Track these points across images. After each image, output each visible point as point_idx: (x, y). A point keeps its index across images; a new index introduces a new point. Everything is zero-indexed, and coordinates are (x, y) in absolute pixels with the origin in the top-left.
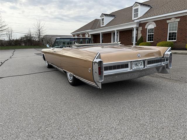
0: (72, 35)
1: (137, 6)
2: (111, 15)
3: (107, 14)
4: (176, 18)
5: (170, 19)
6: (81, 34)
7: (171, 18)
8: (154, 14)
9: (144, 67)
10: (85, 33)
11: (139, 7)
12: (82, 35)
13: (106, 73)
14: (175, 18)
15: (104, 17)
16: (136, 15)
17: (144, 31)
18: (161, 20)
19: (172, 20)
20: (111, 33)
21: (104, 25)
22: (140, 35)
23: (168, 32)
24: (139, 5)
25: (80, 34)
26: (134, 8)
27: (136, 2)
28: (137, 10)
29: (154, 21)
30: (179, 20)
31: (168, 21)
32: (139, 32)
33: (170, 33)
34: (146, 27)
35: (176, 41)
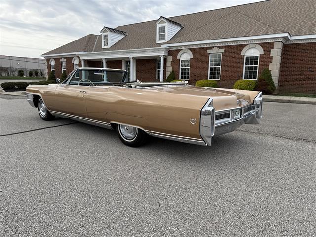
0: (44, 58)
1: (162, 22)
2: (119, 31)
3: (112, 29)
4: (220, 48)
5: (211, 48)
6: (65, 58)
7: (213, 47)
8: (190, 39)
9: (241, 117)
10: (73, 57)
11: (167, 25)
12: (65, 60)
13: (218, 123)
14: (218, 47)
15: (109, 33)
16: (162, 37)
17: (175, 63)
18: (200, 48)
19: (215, 50)
20: (122, 61)
21: (109, 47)
22: (170, 69)
23: (210, 67)
24: (167, 22)
25: (61, 58)
26: (158, 26)
27: (161, 17)
28: (162, 30)
29: (190, 50)
30: (223, 51)
31: (209, 51)
32: (169, 64)
33: (211, 69)
34: (178, 58)
35: (219, 79)
